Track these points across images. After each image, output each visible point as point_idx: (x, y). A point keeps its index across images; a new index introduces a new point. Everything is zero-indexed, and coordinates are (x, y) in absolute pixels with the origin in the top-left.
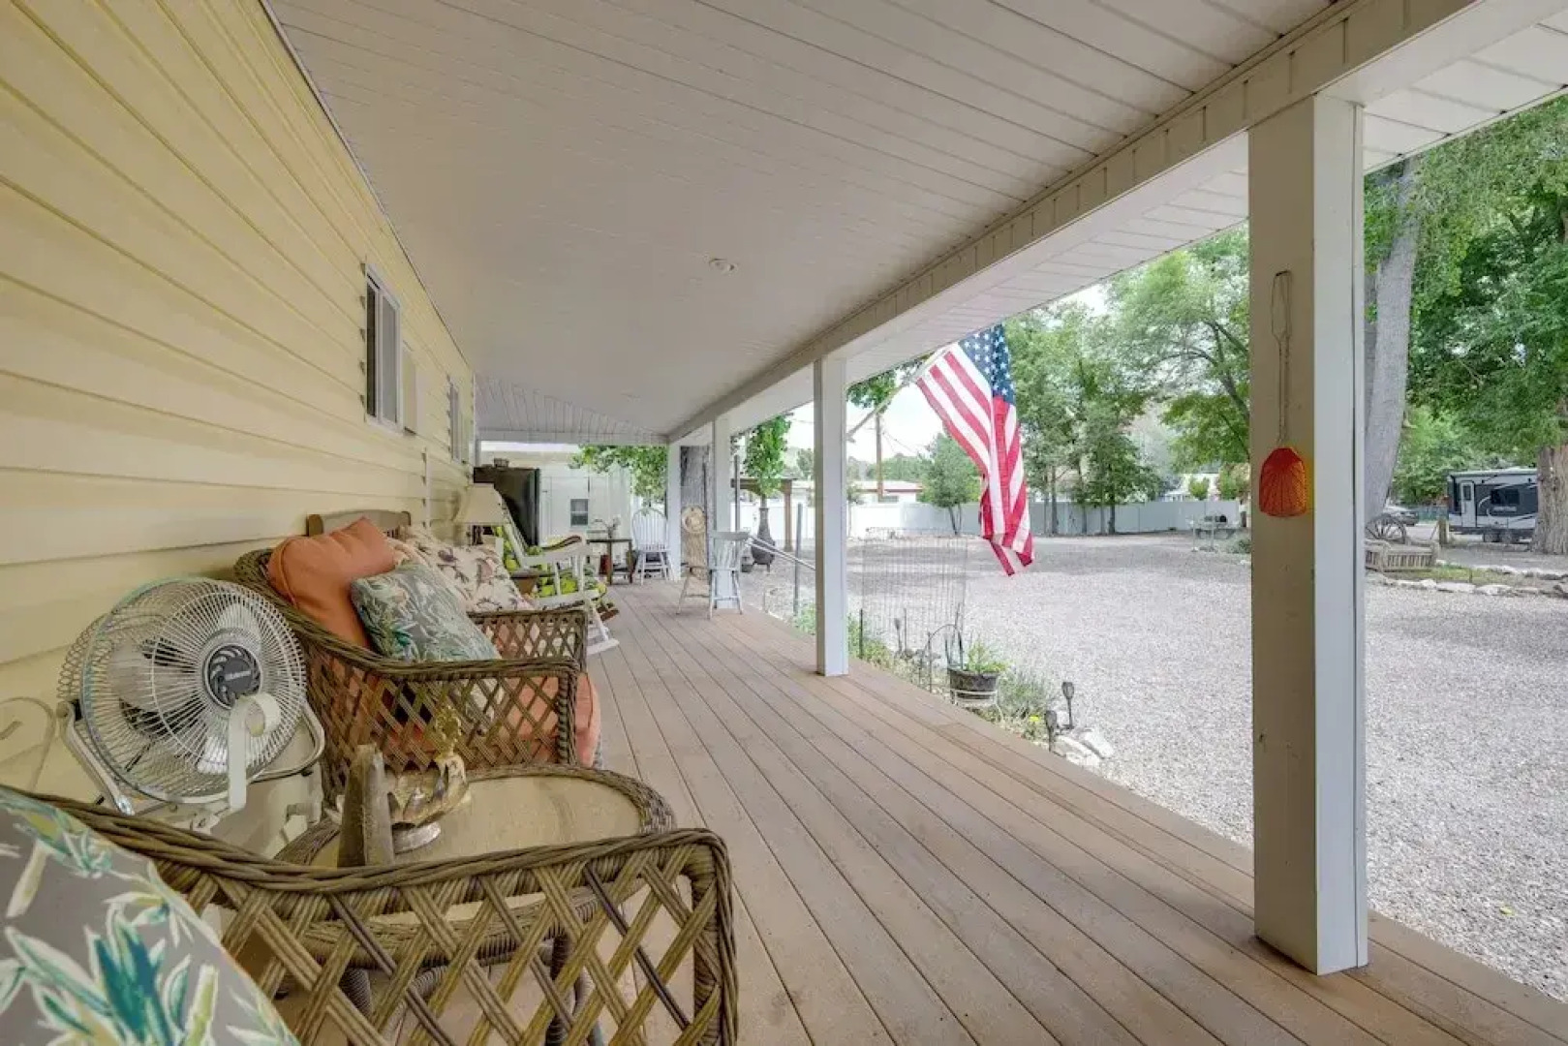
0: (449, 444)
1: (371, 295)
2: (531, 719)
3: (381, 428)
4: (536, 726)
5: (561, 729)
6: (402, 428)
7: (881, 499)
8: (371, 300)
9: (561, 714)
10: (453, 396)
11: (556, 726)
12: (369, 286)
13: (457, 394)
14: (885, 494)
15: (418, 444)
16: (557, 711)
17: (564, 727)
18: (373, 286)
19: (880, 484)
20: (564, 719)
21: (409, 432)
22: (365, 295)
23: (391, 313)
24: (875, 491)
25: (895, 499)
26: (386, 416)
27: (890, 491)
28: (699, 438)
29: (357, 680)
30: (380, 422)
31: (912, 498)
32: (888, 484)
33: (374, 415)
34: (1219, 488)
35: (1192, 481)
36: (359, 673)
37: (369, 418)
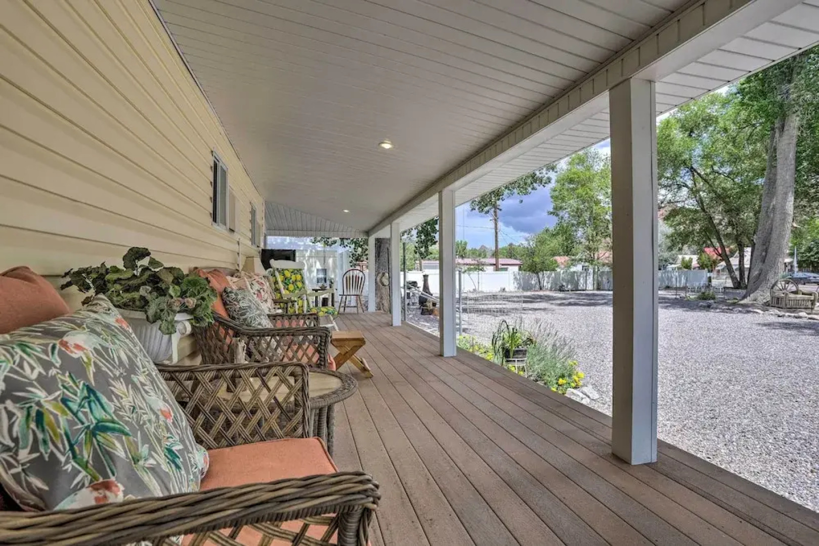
0: (251, 237)
1: (216, 166)
2: (307, 356)
3: (220, 229)
4: (310, 359)
5: (321, 360)
6: (228, 228)
7: (497, 269)
8: (215, 168)
9: (321, 353)
10: (253, 212)
11: (318, 359)
12: (215, 162)
13: (255, 211)
14: (500, 266)
15: (236, 236)
16: (319, 352)
17: (323, 359)
18: (216, 161)
19: (497, 261)
20: (322, 356)
21: (232, 231)
22: (213, 166)
23: (224, 173)
24: (494, 265)
25: (506, 269)
26: (221, 223)
27: (503, 265)
28: (383, 233)
29: (230, 336)
30: (218, 225)
31: (516, 269)
32: (501, 261)
33: (216, 222)
34: (698, 263)
35: (683, 259)
36: (231, 332)
37: (214, 223)
